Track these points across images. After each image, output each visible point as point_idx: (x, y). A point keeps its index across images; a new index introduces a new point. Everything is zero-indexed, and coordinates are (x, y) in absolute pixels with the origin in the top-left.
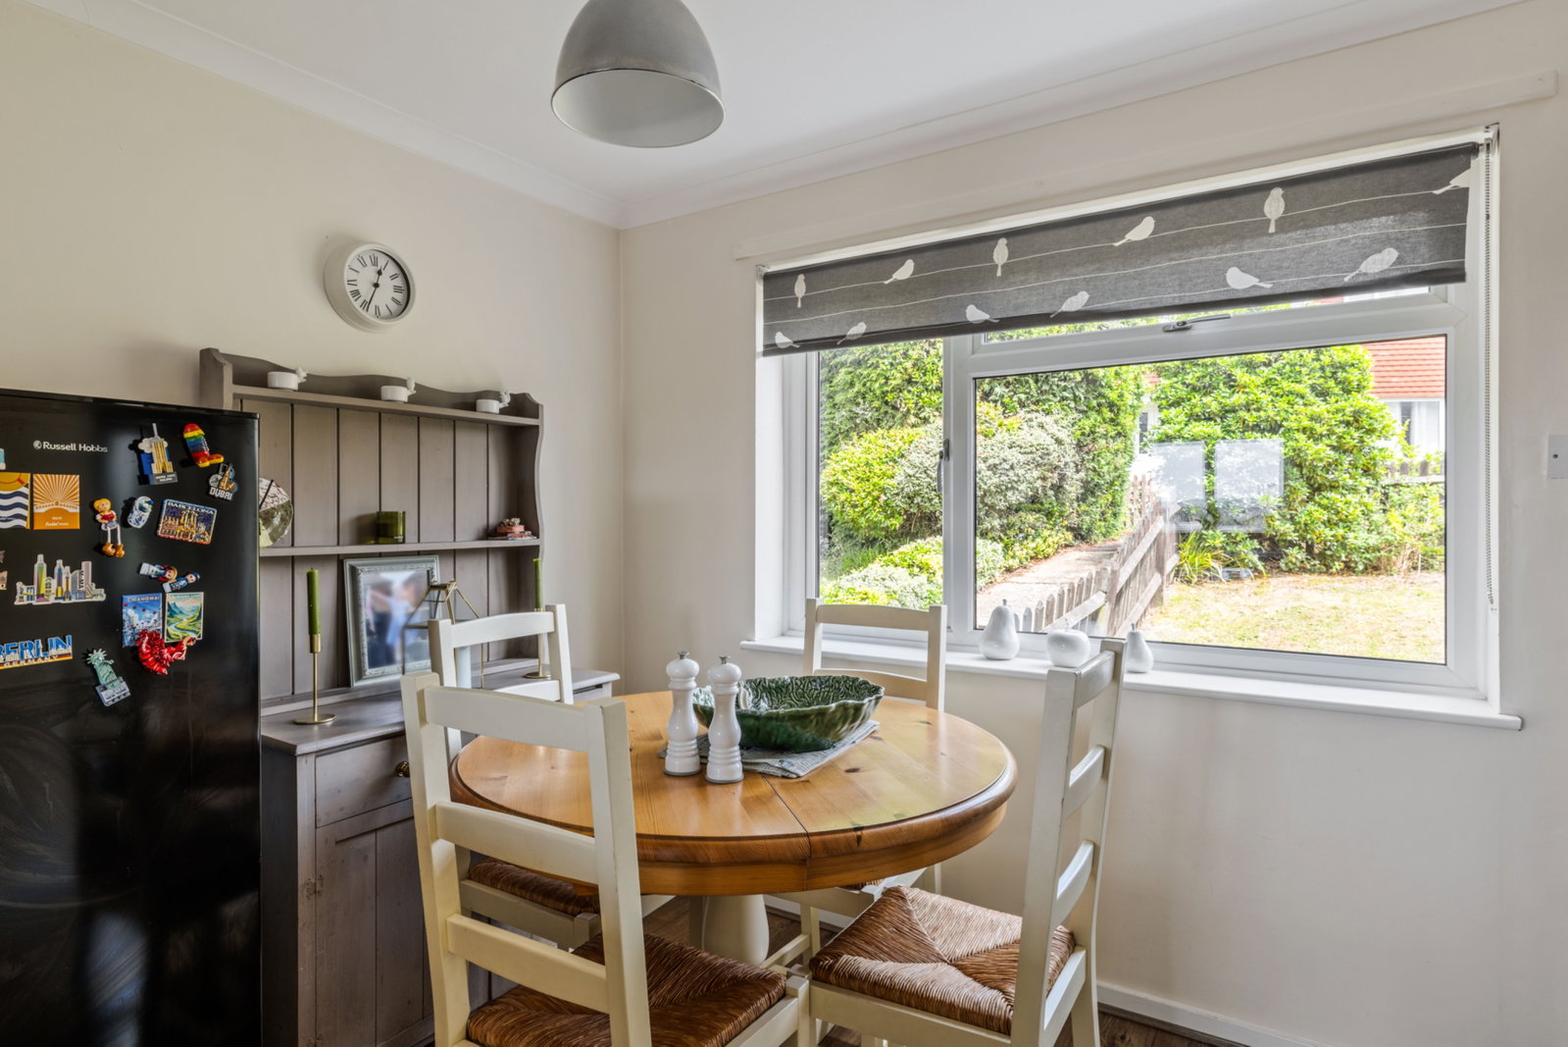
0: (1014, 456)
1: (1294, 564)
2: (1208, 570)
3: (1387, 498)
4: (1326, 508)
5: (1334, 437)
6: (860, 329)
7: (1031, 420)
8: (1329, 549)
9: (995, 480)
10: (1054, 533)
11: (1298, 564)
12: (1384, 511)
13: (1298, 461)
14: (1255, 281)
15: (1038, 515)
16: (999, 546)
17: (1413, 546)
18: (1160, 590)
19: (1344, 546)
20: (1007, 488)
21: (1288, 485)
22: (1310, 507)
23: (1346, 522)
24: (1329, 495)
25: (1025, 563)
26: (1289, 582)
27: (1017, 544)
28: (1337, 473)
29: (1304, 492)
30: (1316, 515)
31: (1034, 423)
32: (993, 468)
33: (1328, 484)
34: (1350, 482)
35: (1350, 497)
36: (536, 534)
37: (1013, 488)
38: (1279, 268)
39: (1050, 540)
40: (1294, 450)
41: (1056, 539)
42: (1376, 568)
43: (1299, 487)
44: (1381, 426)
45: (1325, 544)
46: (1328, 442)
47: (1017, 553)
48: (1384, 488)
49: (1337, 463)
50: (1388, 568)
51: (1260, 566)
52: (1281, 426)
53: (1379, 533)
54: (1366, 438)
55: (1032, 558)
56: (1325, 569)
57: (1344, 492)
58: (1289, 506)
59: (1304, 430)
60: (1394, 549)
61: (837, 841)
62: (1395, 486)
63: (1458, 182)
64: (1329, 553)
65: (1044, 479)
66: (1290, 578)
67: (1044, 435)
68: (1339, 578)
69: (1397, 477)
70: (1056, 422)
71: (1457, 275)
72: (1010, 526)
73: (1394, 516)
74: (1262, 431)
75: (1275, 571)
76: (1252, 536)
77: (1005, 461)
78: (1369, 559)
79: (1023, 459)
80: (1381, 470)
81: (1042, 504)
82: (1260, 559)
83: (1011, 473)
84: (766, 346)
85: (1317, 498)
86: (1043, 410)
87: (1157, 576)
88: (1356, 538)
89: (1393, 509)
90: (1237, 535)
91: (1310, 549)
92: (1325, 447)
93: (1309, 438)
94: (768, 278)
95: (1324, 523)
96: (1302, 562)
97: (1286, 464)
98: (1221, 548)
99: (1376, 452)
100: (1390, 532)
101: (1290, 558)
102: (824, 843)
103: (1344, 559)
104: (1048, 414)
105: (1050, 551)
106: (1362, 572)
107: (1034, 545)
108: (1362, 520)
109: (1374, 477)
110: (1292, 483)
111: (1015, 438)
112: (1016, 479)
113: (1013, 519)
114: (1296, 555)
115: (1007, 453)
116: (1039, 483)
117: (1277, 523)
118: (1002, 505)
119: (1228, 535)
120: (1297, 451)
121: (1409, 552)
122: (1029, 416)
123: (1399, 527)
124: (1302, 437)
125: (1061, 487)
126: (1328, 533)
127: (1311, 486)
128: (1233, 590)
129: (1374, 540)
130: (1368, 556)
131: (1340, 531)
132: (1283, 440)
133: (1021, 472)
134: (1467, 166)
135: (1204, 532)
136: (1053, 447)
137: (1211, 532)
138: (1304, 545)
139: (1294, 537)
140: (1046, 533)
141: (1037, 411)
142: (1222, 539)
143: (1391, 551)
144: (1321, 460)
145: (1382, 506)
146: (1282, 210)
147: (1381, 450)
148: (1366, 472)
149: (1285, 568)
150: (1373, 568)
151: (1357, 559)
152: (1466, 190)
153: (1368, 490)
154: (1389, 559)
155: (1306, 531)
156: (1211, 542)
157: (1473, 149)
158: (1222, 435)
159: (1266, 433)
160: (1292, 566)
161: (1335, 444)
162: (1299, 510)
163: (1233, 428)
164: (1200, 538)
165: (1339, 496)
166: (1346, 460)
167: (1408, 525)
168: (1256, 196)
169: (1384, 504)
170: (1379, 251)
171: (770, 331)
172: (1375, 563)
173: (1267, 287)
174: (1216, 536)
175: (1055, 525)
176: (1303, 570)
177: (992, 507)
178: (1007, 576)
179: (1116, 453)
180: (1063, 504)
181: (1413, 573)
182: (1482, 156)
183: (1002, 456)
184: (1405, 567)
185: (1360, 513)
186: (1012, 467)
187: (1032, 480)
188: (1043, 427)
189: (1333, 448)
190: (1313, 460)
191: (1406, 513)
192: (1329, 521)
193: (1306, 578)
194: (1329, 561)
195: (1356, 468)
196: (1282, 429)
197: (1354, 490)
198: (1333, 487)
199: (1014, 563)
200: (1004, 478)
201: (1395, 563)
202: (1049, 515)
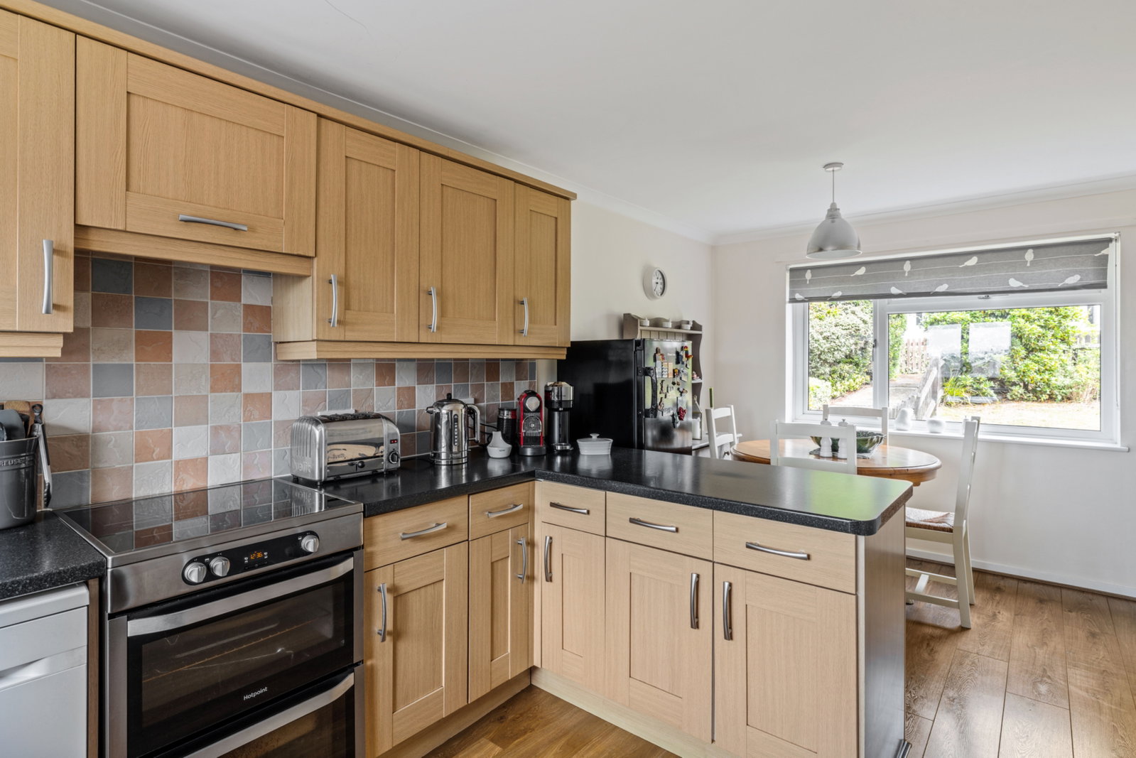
0: (839, 331)
1: (1016, 396)
2: (962, 399)
3: (1076, 357)
4: (1037, 362)
5: (1042, 320)
6: (839, 294)
7: (846, 309)
8: (1039, 387)
9: (828, 345)
10: (859, 376)
11: (1019, 396)
12: (1075, 364)
13: (1019, 335)
14: (1021, 284)
15: (851, 366)
16: (829, 383)
17: (1093, 385)
18: (935, 410)
19: (1048, 385)
20: (835, 350)
21: (1013, 349)
22: (1027, 361)
23: (1050, 370)
24: (1039, 354)
25: (843, 394)
26: (1013, 406)
27: (838, 383)
28: (1044, 342)
29: (1023, 352)
30: (1031, 366)
31: (849, 311)
32: (826, 338)
33: (1038, 348)
34: (1052, 347)
35: (1052, 356)
36: (701, 378)
37: (838, 350)
38: (1031, 280)
39: (857, 380)
40: (1017, 328)
41: (861, 380)
42: (1069, 399)
43: (1020, 350)
44: (1073, 313)
45: (1036, 384)
46: (1039, 323)
47: (839, 388)
48: (1074, 350)
49: (1044, 336)
50: (1077, 398)
51: (995, 396)
52: (1008, 314)
53: (1071, 378)
54: (1063, 321)
55: (847, 391)
56: (1036, 399)
57: (1049, 353)
58: (1013, 362)
59: (1023, 317)
60: (1080, 387)
61: (902, 470)
62: (1082, 349)
63: (1104, 252)
64: (1038, 389)
65: (856, 344)
66: (1014, 404)
67: (856, 318)
68: (1046, 404)
69: (1083, 344)
70: (862, 310)
71: (1104, 286)
72: (834, 372)
73: (1081, 367)
74: (997, 317)
75: (1004, 400)
76: (990, 379)
77: (833, 334)
78: (1066, 394)
79: (845, 332)
80: (1072, 339)
81: (853, 359)
82: (995, 393)
83: (837, 341)
84: (790, 299)
85: (1031, 357)
86: (853, 303)
87: (933, 401)
88: (1056, 380)
89: (1080, 363)
90: (980, 378)
91: (1026, 386)
92: (1037, 327)
93: (1026, 321)
94: (792, 270)
95: (1035, 372)
96: (1021, 394)
97: (1012, 337)
98: (970, 386)
99: (1069, 329)
100: (1078, 377)
101: (1014, 392)
102: (899, 470)
103: (1048, 393)
104: (856, 306)
105: (857, 386)
106: (1061, 401)
107: (848, 383)
108: (1060, 369)
109: (1068, 344)
110: (1015, 348)
111: (838, 321)
112: (840, 344)
113: (835, 368)
114: (1018, 390)
115: (834, 329)
116: (853, 347)
117: (1006, 371)
118: (831, 360)
119: (975, 379)
120: (1020, 329)
121: (1091, 389)
122: (845, 307)
123: (1084, 374)
124: (1022, 321)
125: (865, 348)
126: (1038, 377)
127: (1027, 349)
128: (978, 411)
129: (1068, 382)
130: (1064, 391)
131: (1046, 376)
132: (1010, 322)
133: (843, 340)
134: (1108, 247)
135: (960, 376)
136: (862, 325)
137: (963, 376)
138: (1022, 384)
139: (1015, 380)
140: (855, 376)
141: (850, 304)
142: (971, 381)
143: (1079, 388)
144: (1034, 334)
145: (1073, 361)
146: (1032, 257)
147: (1073, 327)
148: (1063, 340)
149: (1010, 398)
150: (1068, 398)
151: (1057, 393)
152: (1107, 255)
153: (1064, 351)
154: (1078, 393)
155: (1024, 376)
156: (964, 382)
157: (1110, 240)
158: (970, 319)
159: (999, 318)
160: (1015, 397)
161: (1043, 325)
162: (1020, 363)
163: (978, 315)
164: (957, 380)
165: (1045, 355)
166: (1050, 334)
167: (1090, 373)
168: (1022, 252)
169: (1075, 360)
170: (1073, 276)
171: (792, 293)
172: (1069, 395)
173: (1026, 287)
174: (968, 379)
175: (860, 371)
176: (1022, 399)
177: (825, 361)
178: (833, 401)
179: (896, 328)
180: (865, 358)
181: (1094, 401)
182: (1114, 242)
183: (832, 331)
184: (1088, 398)
185: (1059, 366)
186: (838, 338)
187: (849, 345)
188: (854, 313)
189: (1042, 327)
190: (1029, 334)
191: (1089, 366)
192: (1039, 370)
193: (1024, 403)
194: (1039, 394)
195: (1056, 338)
196: (1009, 316)
197: (1055, 352)
198: (1041, 350)
199: (838, 394)
200: (832, 344)
201: (1081, 396)
202: (857, 365)
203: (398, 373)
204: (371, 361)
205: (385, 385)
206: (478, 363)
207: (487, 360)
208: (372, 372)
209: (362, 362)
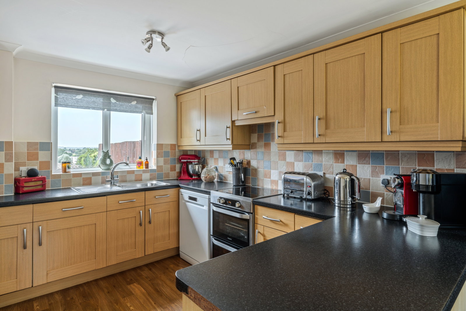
203: (346, 158)
204: (332, 151)
205: (339, 163)
206: (408, 154)
207: (418, 151)
208: (331, 156)
209: (327, 151)
